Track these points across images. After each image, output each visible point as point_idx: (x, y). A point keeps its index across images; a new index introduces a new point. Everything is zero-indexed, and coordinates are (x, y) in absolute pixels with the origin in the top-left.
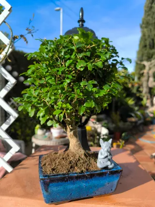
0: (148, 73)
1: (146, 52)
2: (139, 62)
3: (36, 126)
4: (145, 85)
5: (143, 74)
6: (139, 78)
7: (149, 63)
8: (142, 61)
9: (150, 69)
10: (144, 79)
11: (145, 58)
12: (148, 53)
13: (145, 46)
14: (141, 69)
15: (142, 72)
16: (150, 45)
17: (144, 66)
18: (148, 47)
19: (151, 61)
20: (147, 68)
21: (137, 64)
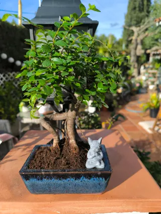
0: (136, 40)
1: (135, 15)
2: (127, 28)
3: (19, 103)
4: (132, 53)
5: (131, 40)
6: (127, 46)
7: (138, 28)
8: (130, 26)
9: (139, 35)
10: (132, 47)
11: (134, 22)
12: (138, 17)
13: (135, 8)
14: (129, 36)
15: (130, 39)
16: (139, 7)
17: (133, 32)
18: (137, 9)
19: (140, 26)
20: (136, 34)
21: (125, 29)
